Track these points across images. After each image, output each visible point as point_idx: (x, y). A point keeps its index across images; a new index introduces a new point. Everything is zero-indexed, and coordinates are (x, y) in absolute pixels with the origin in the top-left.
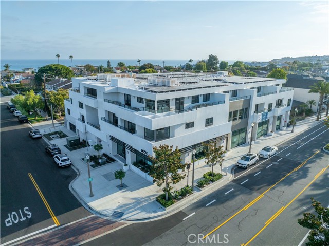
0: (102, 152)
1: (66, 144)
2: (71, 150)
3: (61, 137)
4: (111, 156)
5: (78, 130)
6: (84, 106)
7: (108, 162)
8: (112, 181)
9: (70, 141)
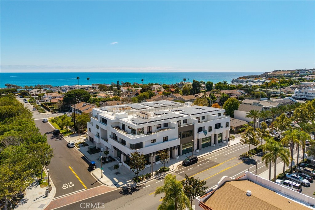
0: (108, 155)
1: (88, 150)
2: (91, 154)
3: (84, 146)
4: (113, 157)
5: (95, 142)
6: (100, 128)
7: (112, 161)
8: (112, 171)
9: (91, 149)
